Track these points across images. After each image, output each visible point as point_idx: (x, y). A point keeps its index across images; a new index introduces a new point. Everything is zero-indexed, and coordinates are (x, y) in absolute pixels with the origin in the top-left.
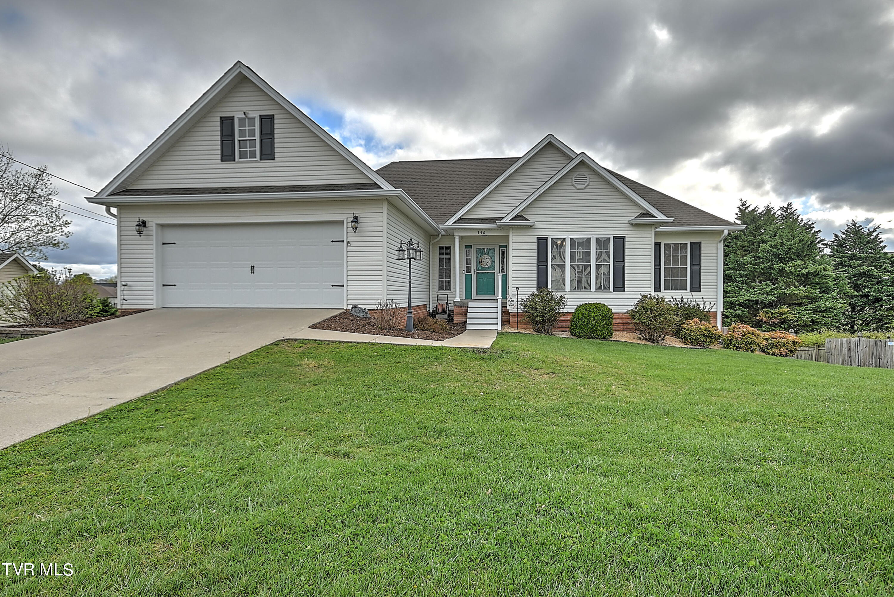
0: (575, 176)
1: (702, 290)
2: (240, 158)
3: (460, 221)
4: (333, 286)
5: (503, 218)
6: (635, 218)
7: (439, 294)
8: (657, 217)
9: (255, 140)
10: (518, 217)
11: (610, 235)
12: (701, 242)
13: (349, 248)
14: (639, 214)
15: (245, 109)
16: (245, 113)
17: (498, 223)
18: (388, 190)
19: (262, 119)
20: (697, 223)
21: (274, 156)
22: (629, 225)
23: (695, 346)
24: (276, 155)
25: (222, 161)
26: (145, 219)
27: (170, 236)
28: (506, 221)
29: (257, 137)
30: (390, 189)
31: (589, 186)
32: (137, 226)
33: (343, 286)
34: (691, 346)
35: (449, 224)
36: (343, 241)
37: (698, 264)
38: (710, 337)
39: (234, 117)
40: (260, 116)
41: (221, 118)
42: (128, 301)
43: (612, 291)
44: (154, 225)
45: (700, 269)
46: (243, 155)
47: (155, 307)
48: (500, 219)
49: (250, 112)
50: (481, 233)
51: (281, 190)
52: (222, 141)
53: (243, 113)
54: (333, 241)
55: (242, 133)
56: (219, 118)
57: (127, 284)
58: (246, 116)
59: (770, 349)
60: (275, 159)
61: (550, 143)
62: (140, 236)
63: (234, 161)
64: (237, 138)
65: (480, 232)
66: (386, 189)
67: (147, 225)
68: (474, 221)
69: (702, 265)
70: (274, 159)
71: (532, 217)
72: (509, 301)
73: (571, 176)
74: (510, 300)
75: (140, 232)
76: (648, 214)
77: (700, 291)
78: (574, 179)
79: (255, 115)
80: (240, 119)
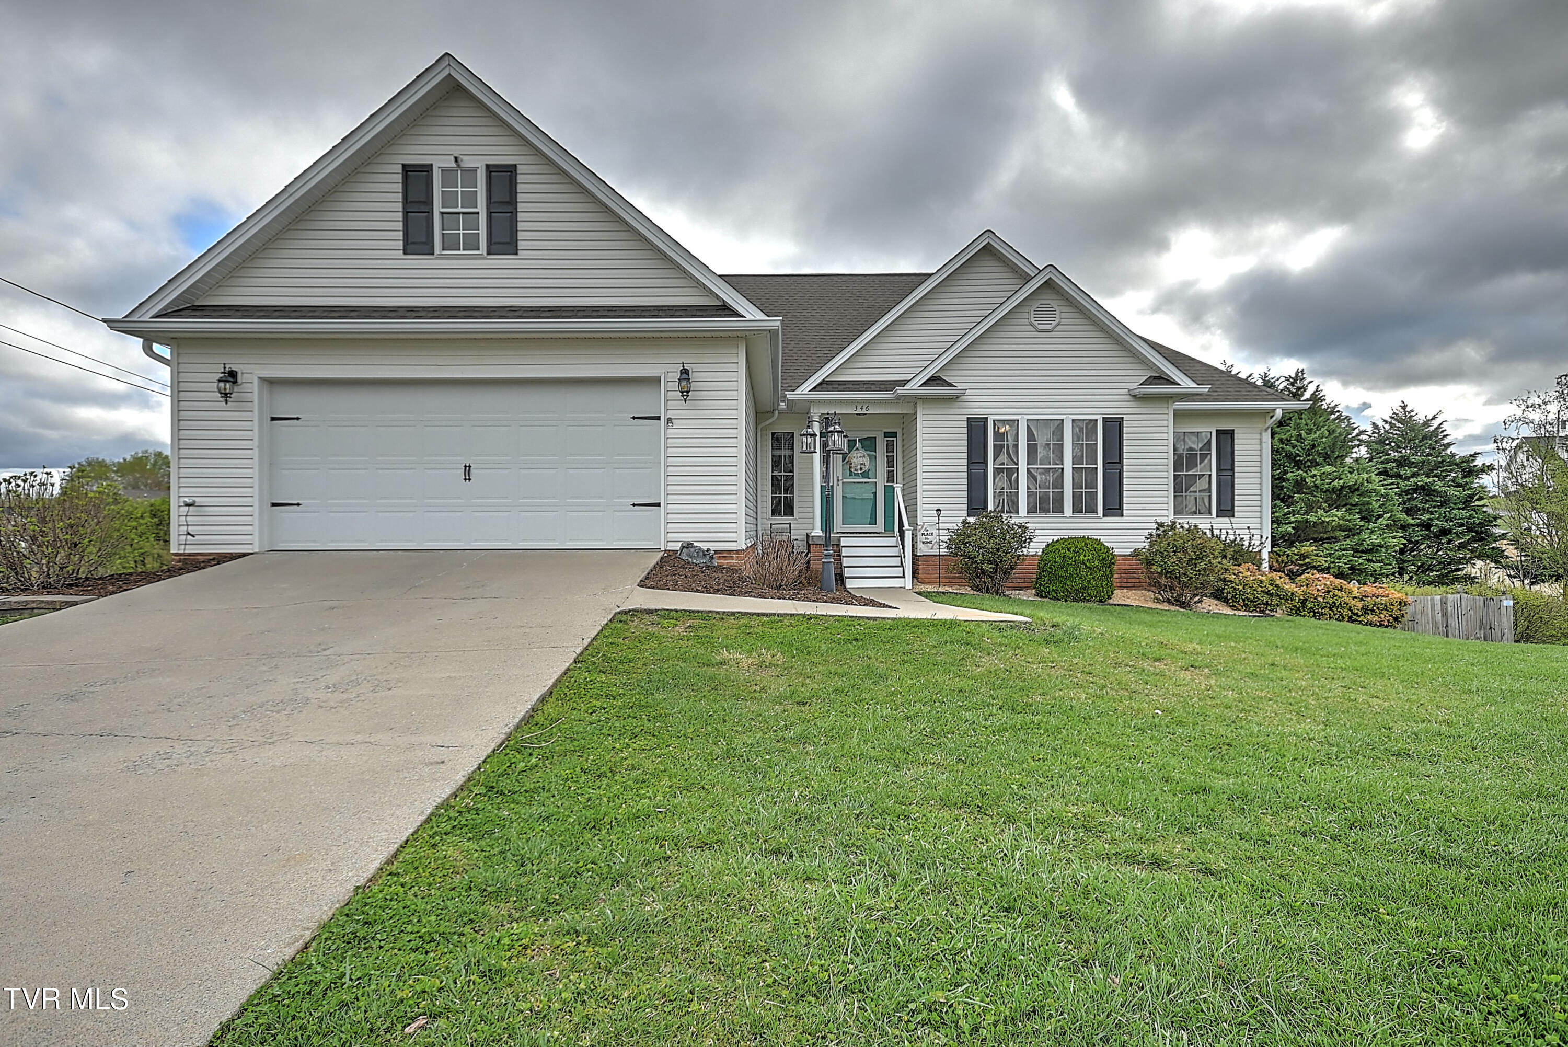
0: (1034, 308)
1: (1236, 514)
2: (443, 250)
3: (825, 386)
4: (634, 505)
5: (909, 381)
6: (1141, 385)
7: (773, 522)
8: (1179, 385)
9: (478, 213)
10: (934, 380)
11: (1097, 415)
12: (1233, 430)
13: (670, 431)
14: (1145, 378)
15: (457, 151)
16: (456, 159)
17: (900, 391)
18: (753, 318)
19: (491, 172)
20: (1229, 397)
21: (517, 246)
22: (1129, 397)
23: (1251, 612)
24: (521, 245)
25: (405, 253)
26: (234, 368)
27: (288, 402)
28: (914, 387)
29: (481, 207)
30: (758, 318)
31: (1060, 326)
32: (220, 381)
33: (659, 505)
34: (1245, 613)
35: (804, 391)
36: (659, 418)
37: (1230, 468)
38: (1278, 595)
39: (432, 165)
40: (488, 166)
41: (404, 166)
42: (197, 537)
43: (1102, 516)
44: (256, 381)
45: (1233, 476)
46: (450, 243)
47: (257, 551)
48: (904, 383)
49: (464, 158)
50: (862, 408)
51: (533, 314)
52: (406, 213)
53: (453, 158)
54: (634, 418)
55: (448, 199)
56: (400, 166)
57: (194, 502)
58: (459, 166)
59: (1362, 615)
60: (519, 252)
61: (988, 250)
62: (226, 402)
63: (433, 254)
64: (437, 208)
65: (859, 408)
66: (749, 317)
67: (239, 380)
68: (851, 386)
69: (1236, 469)
70: (517, 254)
71: (959, 380)
72: (923, 534)
73: (1027, 308)
74: (926, 533)
75: (226, 396)
76: (1162, 379)
77: (1234, 516)
78: (1033, 313)
79: (479, 164)
80: (444, 170)
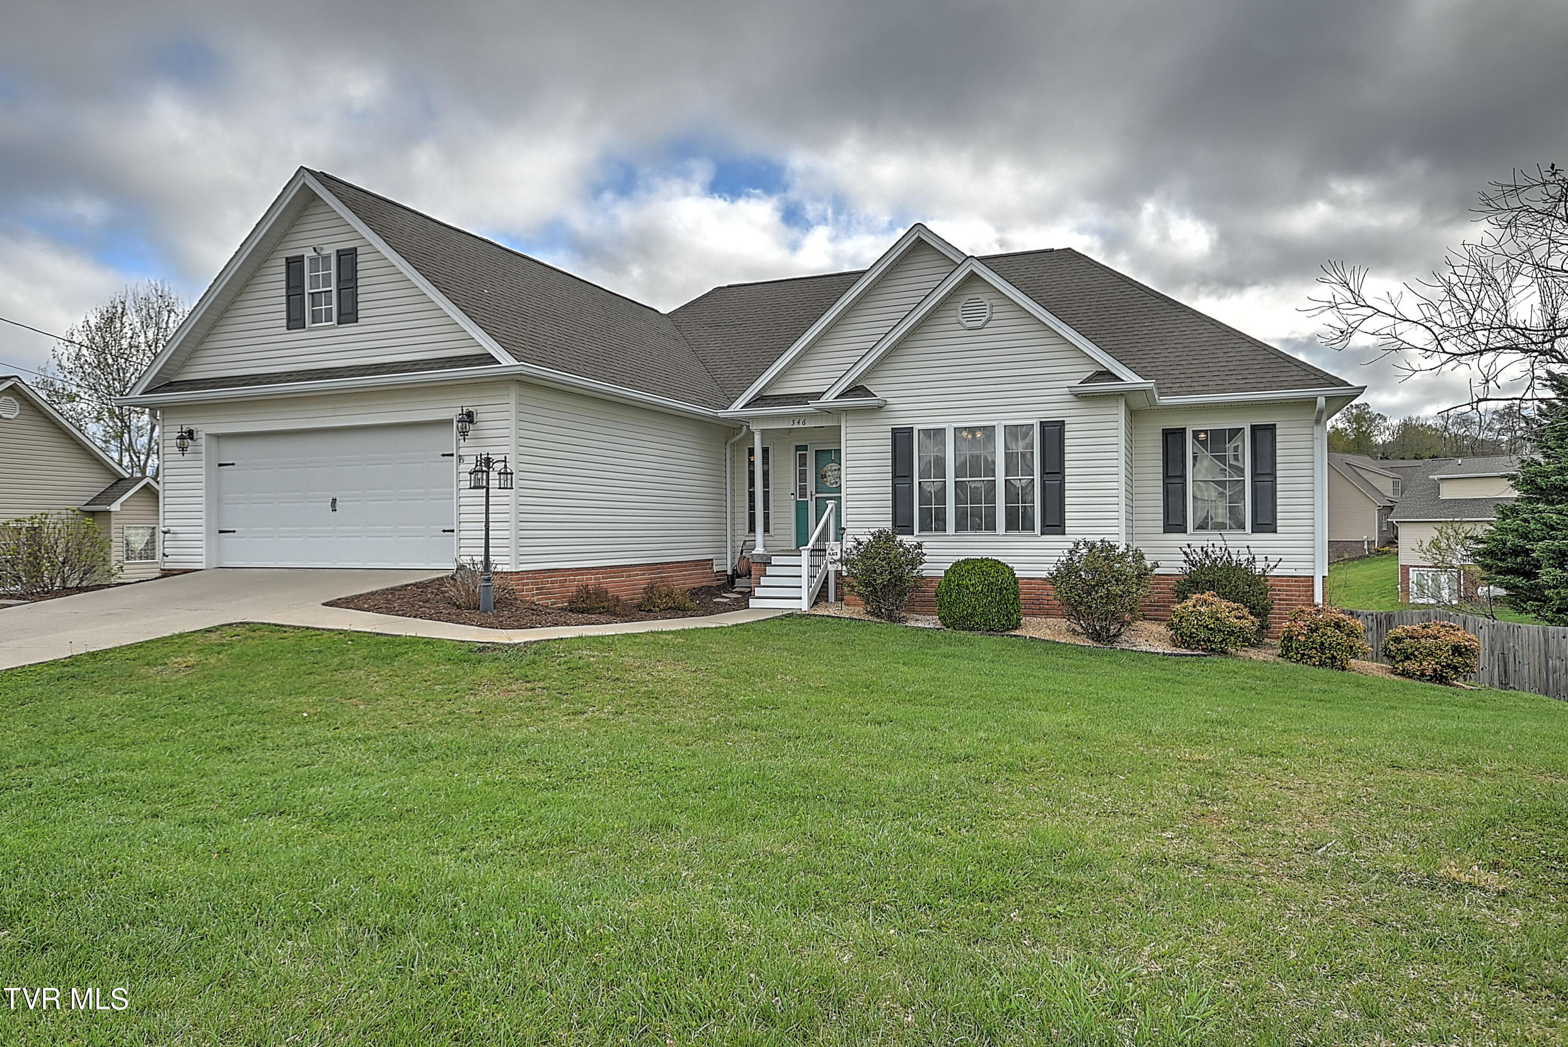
0: (962, 304)
1: (1278, 528)
2: (313, 323)
3: (759, 402)
4: (444, 531)
5: (824, 393)
6: (1081, 383)
7: (747, 539)
8: (1123, 381)
9: (331, 291)
10: (855, 390)
11: (1033, 418)
12: (1275, 425)
13: (462, 466)
14: (1092, 373)
15: (315, 242)
16: (315, 249)
17: (813, 404)
18: (507, 364)
19: (340, 256)
20: (1259, 385)
21: (357, 315)
22: (1072, 396)
23: (1193, 650)
24: (360, 315)
25: (288, 329)
26: (192, 427)
27: (229, 452)
28: (829, 399)
29: (333, 288)
30: (512, 364)
31: (990, 322)
32: (177, 439)
33: (453, 531)
34: (1185, 651)
35: (736, 408)
36: (452, 455)
37: (1267, 472)
38: (1220, 631)
39: (303, 256)
40: (338, 251)
41: (287, 258)
42: (170, 557)
43: (1041, 533)
44: (204, 436)
45: (1274, 482)
46: (316, 318)
47: (204, 567)
48: (818, 396)
49: (325, 246)
50: (799, 422)
51: (362, 372)
52: (288, 297)
53: (311, 248)
54: (443, 455)
55: (315, 281)
56: (284, 259)
57: (169, 530)
58: (319, 254)
60: (359, 320)
61: (920, 241)
62: (183, 454)
63: (304, 327)
64: (307, 290)
65: (796, 422)
66: (504, 363)
67: (195, 437)
68: (784, 401)
69: (1279, 473)
70: (357, 322)
71: (881, 389)
72: (829, 554)
73: (957, 304)
74: (831, 552)
75: (183, 449)
76: (1107, 375)
77: (1275, 532)
78: (960, 309)
79: (330, 250)
80: (311, 259)
